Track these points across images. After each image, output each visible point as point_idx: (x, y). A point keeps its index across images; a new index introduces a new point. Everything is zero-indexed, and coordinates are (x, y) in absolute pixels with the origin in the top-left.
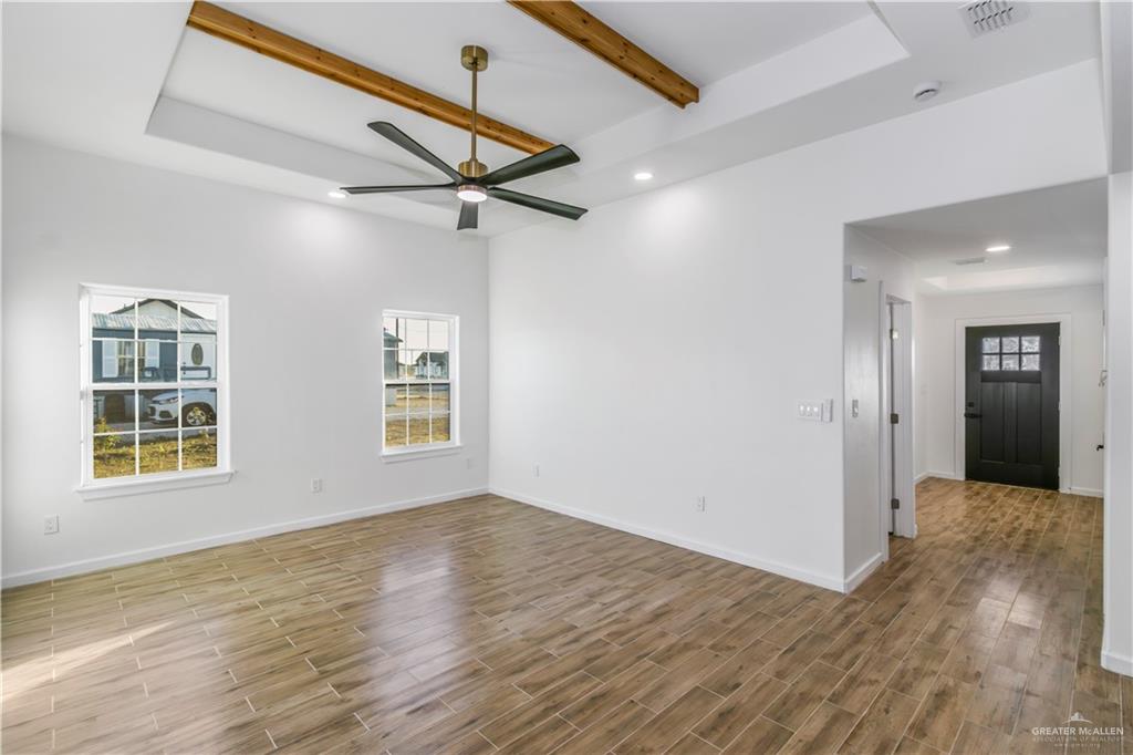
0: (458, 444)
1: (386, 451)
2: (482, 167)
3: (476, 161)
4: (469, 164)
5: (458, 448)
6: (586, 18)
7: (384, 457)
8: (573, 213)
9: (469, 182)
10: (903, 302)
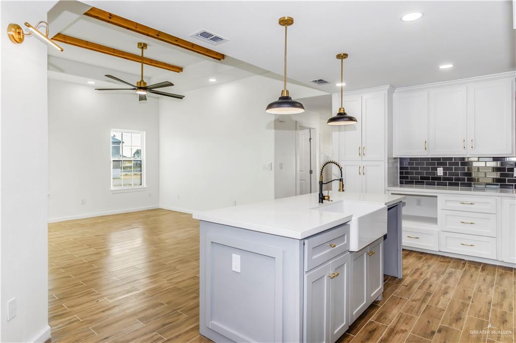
0: (145, 186)
1: (112, 188)
2: (145, 83)
3: (143, 81)
4: (140, 82)
5: (145, 188)
6: (177, 39)
7: (112, 191)
8: (181, 97)
9: (140, 88)
10: (313, 129)
